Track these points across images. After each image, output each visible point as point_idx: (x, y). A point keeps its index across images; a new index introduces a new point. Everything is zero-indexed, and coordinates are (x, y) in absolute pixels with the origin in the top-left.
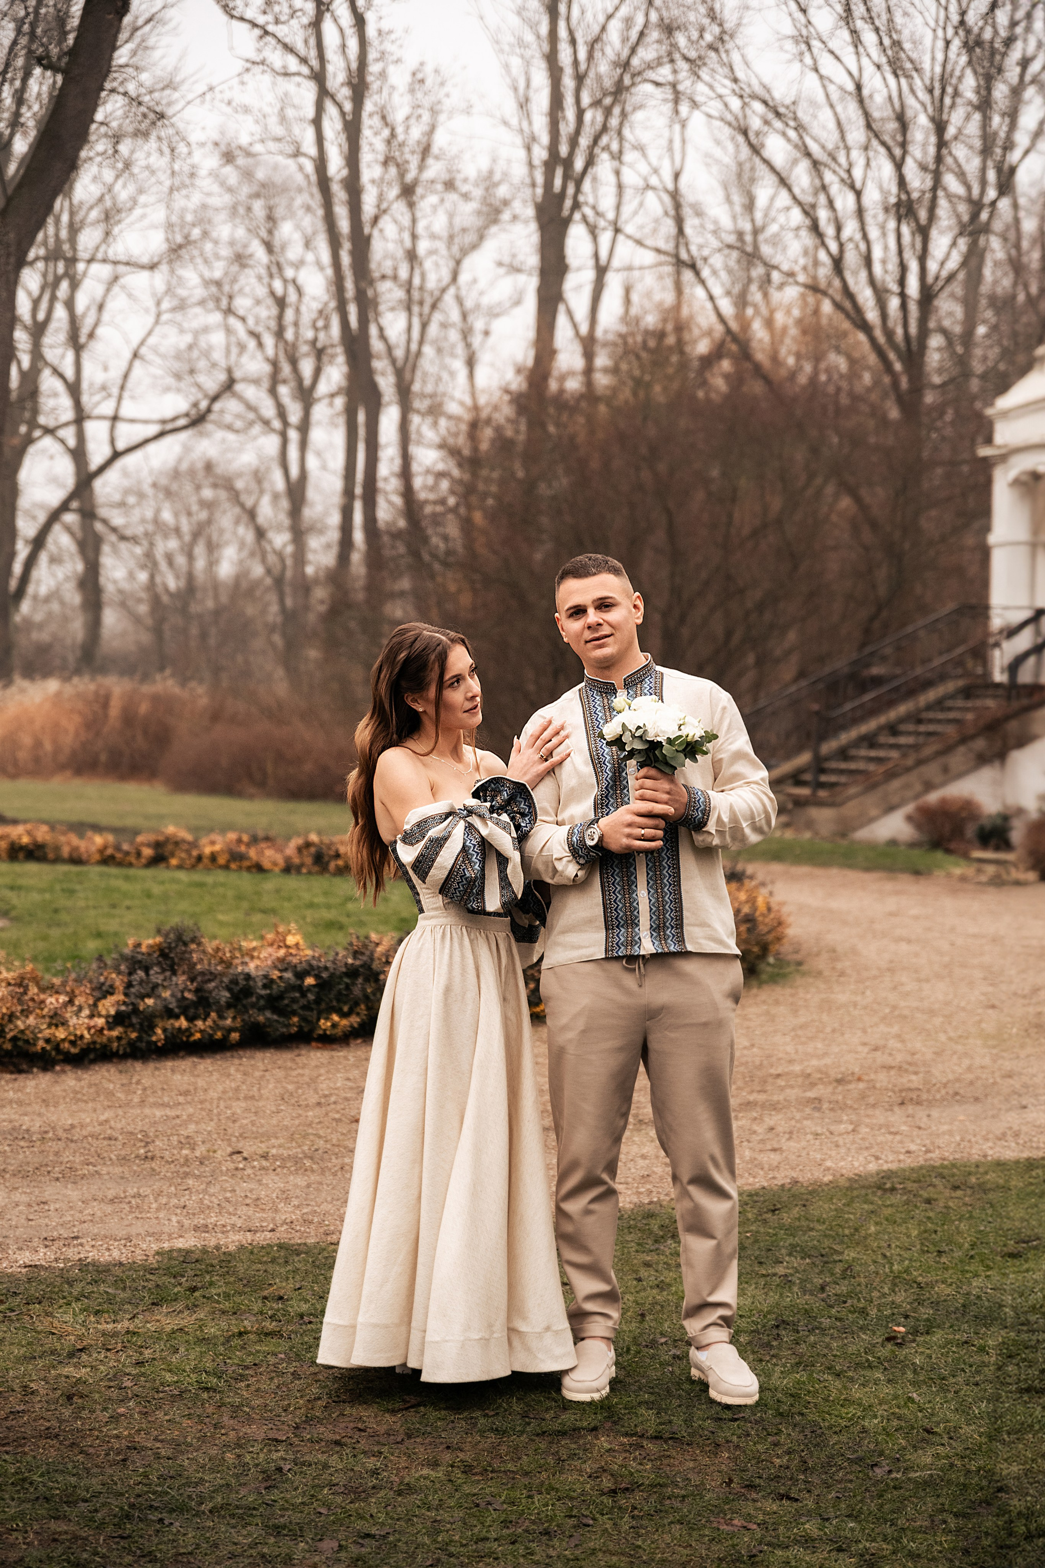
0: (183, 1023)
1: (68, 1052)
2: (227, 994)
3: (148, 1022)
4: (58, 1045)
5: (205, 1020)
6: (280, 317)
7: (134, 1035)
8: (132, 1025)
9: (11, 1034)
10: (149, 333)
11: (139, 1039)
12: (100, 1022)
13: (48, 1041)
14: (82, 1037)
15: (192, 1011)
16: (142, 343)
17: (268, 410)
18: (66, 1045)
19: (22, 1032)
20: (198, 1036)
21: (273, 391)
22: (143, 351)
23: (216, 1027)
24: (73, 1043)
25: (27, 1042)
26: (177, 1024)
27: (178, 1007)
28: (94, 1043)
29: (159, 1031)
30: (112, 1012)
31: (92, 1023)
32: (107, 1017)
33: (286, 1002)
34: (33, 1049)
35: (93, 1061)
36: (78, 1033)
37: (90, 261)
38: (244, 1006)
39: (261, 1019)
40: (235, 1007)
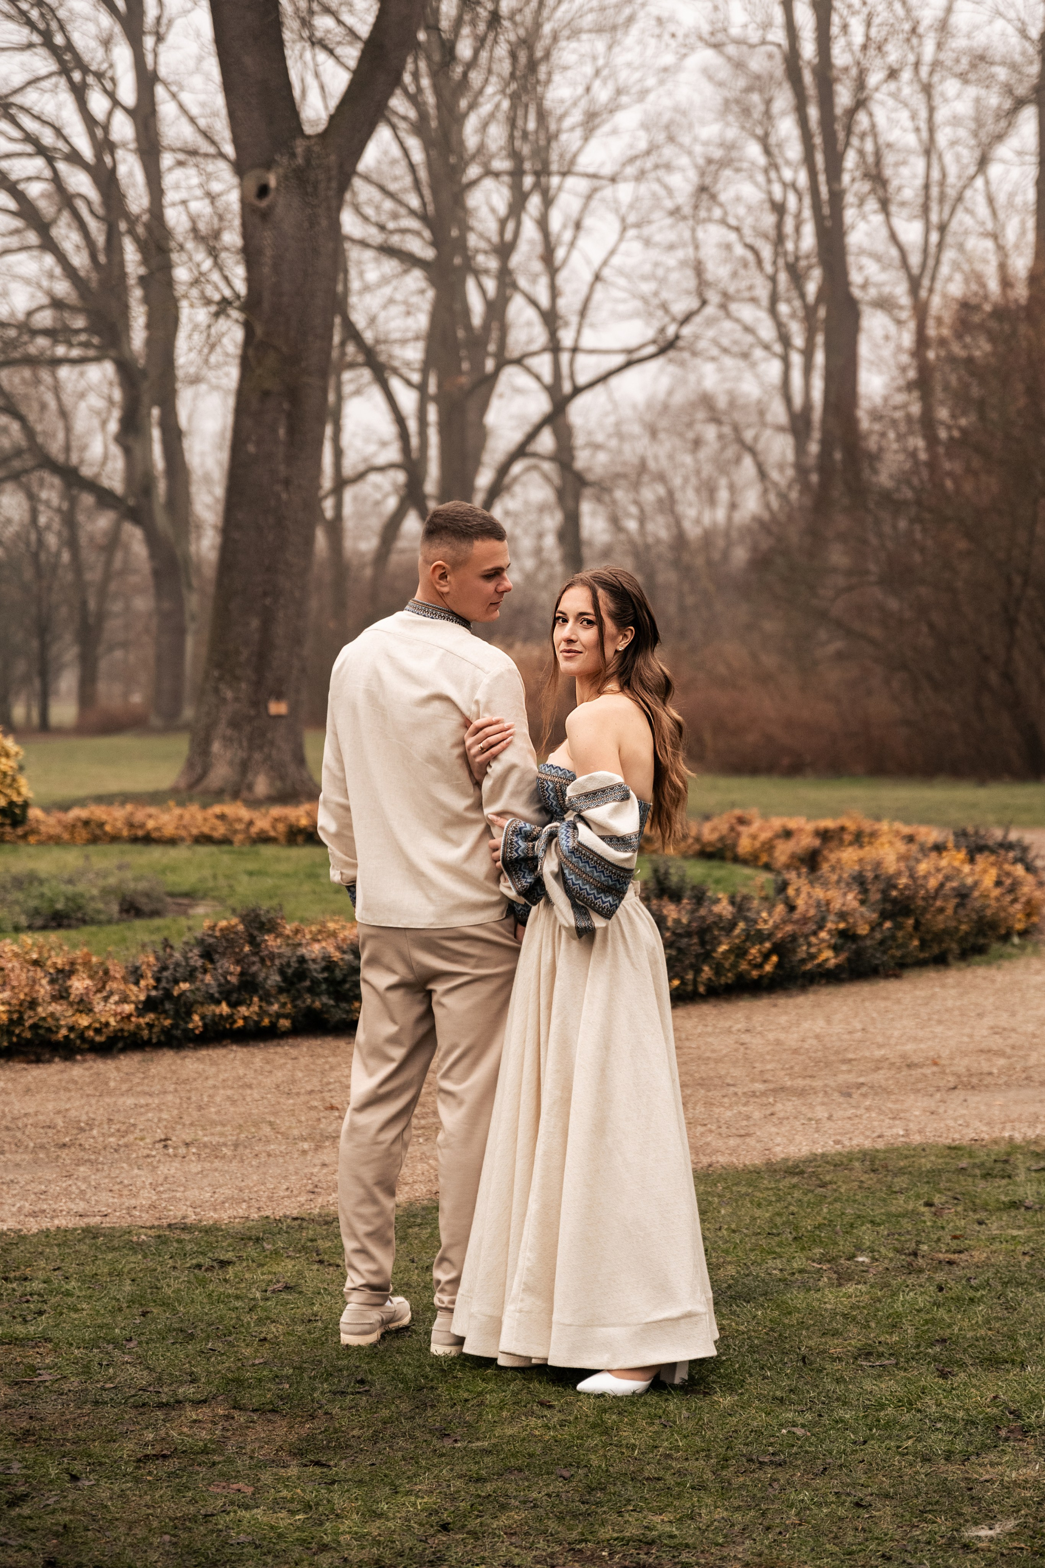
0: (224, 1009)
1: (92, 1041)
2: (278, 978)
3: (184, 1008)
4: (83, 1033)
5: (249, 1005)
6: (779, 225)
7: (167, 1022)
8: (165, 1012)
9: (31, 1022)
10: (612, 252)
11: (174, 1026)
12: (128, 1008)
13: (71, 1029)
14: (107, 1024)
15: (234, 996)
16: (605, 263)
17: (767, 331)
18: (91, 1033)
19: (44, 1019)
20: (240, 1023)
21: (773, 311)
22: (606, 272)
23: (262, 1013)
24: (98, 1031)
25: (49, 1030)
26: (217, 1011)
27: (220, 993)
28: (122, 1030)
29: (196, 1018)
30: (142, 997)
31: (119, 1010)
32: (136, 1004)
33: (347, 986)
34: (54, 1038)
35: (123, 1050)
36: (103, 1020)
37: (564, 174)
38: (298, 991)
39: (317, 1004)
40: (288, 991)
